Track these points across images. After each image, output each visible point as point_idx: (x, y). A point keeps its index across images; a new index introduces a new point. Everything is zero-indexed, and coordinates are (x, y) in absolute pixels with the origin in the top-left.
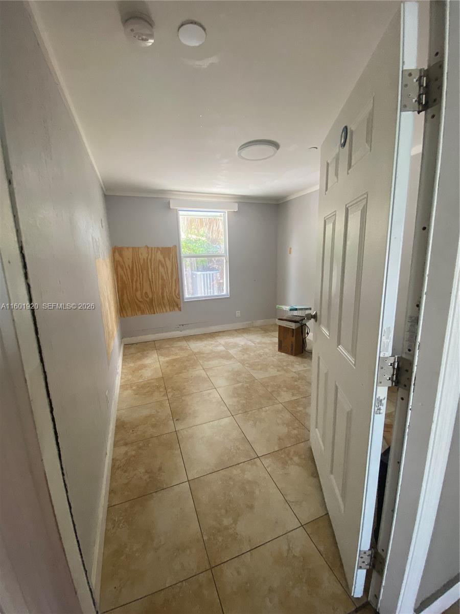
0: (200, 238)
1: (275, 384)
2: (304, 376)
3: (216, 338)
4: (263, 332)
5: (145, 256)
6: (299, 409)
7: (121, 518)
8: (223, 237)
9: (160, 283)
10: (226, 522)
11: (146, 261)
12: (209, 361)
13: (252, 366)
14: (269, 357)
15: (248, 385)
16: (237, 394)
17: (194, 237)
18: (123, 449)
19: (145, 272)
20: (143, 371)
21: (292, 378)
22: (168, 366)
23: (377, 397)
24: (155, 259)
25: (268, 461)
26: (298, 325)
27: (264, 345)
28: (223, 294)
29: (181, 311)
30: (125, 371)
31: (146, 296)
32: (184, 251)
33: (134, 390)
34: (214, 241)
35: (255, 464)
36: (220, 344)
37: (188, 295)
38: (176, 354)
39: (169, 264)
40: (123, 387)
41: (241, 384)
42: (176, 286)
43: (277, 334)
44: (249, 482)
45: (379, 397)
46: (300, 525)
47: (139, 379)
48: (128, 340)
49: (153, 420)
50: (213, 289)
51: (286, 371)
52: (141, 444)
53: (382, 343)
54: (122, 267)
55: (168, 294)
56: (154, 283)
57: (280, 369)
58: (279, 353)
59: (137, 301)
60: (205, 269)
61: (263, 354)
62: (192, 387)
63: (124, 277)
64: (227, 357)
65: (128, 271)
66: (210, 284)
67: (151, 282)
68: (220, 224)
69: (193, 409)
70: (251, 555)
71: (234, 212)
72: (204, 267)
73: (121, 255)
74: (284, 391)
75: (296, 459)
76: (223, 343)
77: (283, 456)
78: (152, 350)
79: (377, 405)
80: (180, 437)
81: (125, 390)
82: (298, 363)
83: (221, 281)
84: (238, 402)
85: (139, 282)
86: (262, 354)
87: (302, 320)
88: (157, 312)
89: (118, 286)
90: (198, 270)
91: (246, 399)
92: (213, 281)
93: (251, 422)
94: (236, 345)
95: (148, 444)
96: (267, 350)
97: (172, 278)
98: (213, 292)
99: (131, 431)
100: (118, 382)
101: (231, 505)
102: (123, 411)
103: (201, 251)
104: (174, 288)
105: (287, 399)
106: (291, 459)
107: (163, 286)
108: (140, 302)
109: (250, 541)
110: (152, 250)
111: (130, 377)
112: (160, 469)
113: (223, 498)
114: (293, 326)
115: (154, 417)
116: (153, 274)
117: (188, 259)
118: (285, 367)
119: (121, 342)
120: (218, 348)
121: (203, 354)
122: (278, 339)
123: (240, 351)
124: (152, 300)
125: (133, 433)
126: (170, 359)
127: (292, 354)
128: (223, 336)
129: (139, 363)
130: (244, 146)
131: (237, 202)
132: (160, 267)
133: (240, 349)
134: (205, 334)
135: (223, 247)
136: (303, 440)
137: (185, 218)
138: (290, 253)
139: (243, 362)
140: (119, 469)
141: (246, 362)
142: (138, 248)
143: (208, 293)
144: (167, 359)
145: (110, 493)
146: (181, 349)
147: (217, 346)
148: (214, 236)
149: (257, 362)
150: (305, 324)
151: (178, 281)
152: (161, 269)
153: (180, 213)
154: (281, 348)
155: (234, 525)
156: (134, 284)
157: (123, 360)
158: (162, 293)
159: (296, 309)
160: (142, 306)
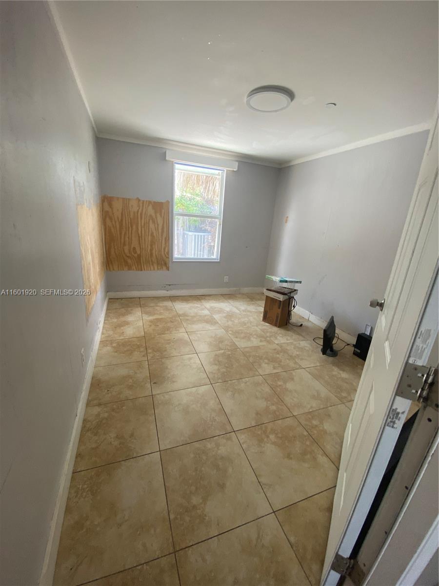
0: (195, 197)
1: (257, 355)
2: (287, 349)
3: (203, 301)
4: (248, 299)
5: (135, 209)
6: (279, 383)
7: (86, 486)
8: (218, 199)
9: (149, 239)
10: (195, 500)
11: (136, 214)
12: (193, 324)
13: (236, 333)
14: (253, 326)
15: (229, 353)
16: (218, 361)
17: (189, 195)
18: (96, 410)
19: (134, 227)
20: (125, 327)
21: (275, 350)
22: (150, 326)
23: (394, 407)
24: (146, 213)
25: (243, 437)
26: (286, 297)
27: (249, 313)
28: (212, 257)
29: (169, 270)
30: (106, 326)
31: (133, 252)
32: (177, 208)
33: (114, 347)
34: (209, 202)
35: (229, 439)
36: (206, 308)
37: (177, 255)
38: (161, 314)
39: (160, 221)
40: (103, 343)
41: (223, 351)
42: (165, 244)
43: (263, 303)
44: (222, 458)
45: (396, 409)
46: (272, 511)
47: (120, 336)
48: (113, 295)
49: (131, 381)
50: (203, 252)
51: (269, 342)
52: (115, 406)
53: (415, 347)
54: (111, 219)
55: (157, 252)
56: (143, 239)
57: (263, 339)
58: (263, 323)
59: (124, 256)
60: (198, 229)
61: (248, 323)
62: (174, 350)
63: (112, 228)
64: (211, 321)
65: (117, 224)
66: (201, 246)
67: (139, 238)
68: (217, 184)
69: (172, 373)
70: (219, 540)
71: (233, 171)
72: (196, 227)
73: (110, 205)
74: (266, 363)
75: (272, 437)
76: (209, 307)
77: (259, 433)
78: (137, 307)
79: (392, 417)
80: (156, 402)
81: (104, 346)
82: (281, 335)
83: (212, 244)
84: (218, 370)
85: (127, 236)
86: (246, 322)
87: (291, 293)
88: (144, 270)
89: (105, 238)
90: (190, 231)
91: (227, 367)
92: (204, 243)
93: (230, 393)
94: (220, 311)
95: (122, 407)
96: (251, 319)
97: (162, 235)
98: (203, 255)
99: (106, 391)
100: (98, 337)
101: (201, 482)
102: (101, 369)
103: (194, 210)
104: (163, 246)
105: (267, 372)
106: (268, 437)
107: (152, 243)
108: (128, 257)
109: (218, 525)
110: (143, 203)
111: (111, 333)
112: (132, 435)
113: (194, 474)
114: (281, 298)
115: (131, 378)
116: (143, 229)
117: (181, 218)
118: (268, 338)
119: (106, 296)
120: (203, 312)
121: (188, 316)
122: (263, 309)
123: (225, 317)
124: (139, 256)
125: (108, 394)
126: (155, 318)
127: (276, 325)
128: (209, 300)
129: (123, 319)
130: (255, 92)
131: (237, 161)
132: (151, 221)
133: (224, 315)
134: (190, 296)
135: (217, 208)
136: (281, 417)
137: (180, 172)
138: (286, 222)
139: (227, 329)
140: (89, 432)
141: (229, 329)
142: (129, 199)
143: (197, 255)
144: (151, 318)
145: (76, 457)
146: (167, 309)
147: (203, 309)
148: (210, 197)
149: (240, 330)
150: (293, 297)
151: (168, 238)
152: (152, 226)
153: (177, 166)
154: (266, 318)
155: (203, 505)
156: (123, 237)
157: (106, 314)
158: (151, 250)
159: (286, 282)
160: (129, 261)
